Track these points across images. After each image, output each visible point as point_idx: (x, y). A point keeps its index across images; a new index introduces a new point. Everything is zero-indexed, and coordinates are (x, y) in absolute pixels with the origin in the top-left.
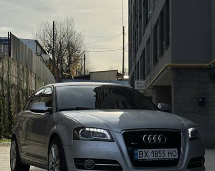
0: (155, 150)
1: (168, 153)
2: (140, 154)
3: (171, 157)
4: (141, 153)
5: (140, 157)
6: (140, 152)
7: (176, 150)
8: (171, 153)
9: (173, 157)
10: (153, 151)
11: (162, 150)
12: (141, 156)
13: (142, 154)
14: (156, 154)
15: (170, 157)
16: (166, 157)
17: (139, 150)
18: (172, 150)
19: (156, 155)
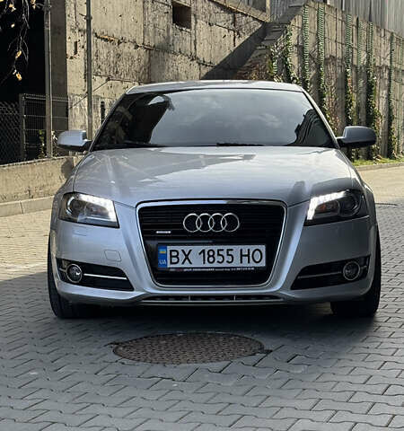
0: (207, 248)
1: (242, 256)
2: (171, 256)
3: (247, 264)
4: (174, 254)
5: (171, 263)
6: (171, 251)
7: (263, 248)
8: (248, 256)
9: (253, 264)
10: (203, 251)
11: (226, 247)
12: (175, 260)
13: (177, 257)
14: (209, 256)
15: (245, 263)
16: (236, 263)
17: (169, 248)
18: (252, 248)
19: (211, 259)
